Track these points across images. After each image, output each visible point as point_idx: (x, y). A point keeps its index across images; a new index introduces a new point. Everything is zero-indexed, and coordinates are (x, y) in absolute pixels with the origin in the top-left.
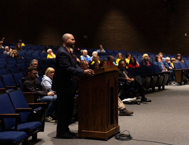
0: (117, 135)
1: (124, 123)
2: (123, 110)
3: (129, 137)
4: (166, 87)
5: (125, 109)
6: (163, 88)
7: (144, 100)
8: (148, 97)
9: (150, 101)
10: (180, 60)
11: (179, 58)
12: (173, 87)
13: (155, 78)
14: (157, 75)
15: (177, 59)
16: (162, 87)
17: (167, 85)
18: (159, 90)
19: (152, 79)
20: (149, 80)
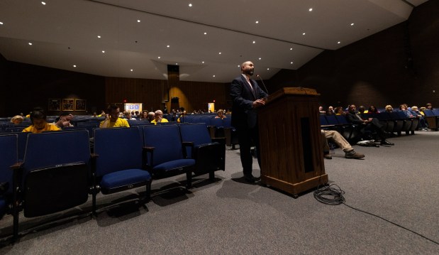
2: (350, 151)
4: (416, 132)
5: (352, 150)
6: (413, 133)
9: (393, 144)
10: (432, 109)
11: (430, 107)
12: (424, 132)
13: (400, 123)
14: (402, 120)
16: (410, 132)
18: (407, 134)
19: (396, 124)
20: (392, 124)
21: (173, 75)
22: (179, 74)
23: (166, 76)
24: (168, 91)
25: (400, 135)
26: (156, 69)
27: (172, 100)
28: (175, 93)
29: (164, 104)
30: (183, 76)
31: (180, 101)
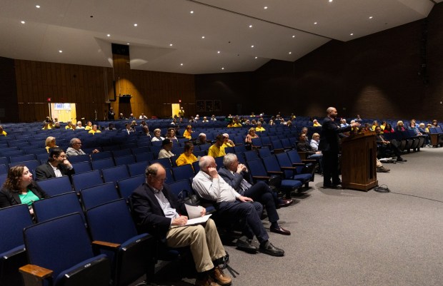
0: (376, 187)
1: (381, 178)
2: (380, 167)
3: (387, 190)
4: (421, 149)
5: (382, 166)
6: (419, 150)
7: (400, 160)
8: (403, 157)
9: (406, 161)
10: (436, 125)
11: (435, 123)
12: (427, 149)
13: (410, 142)
14: (412, 139)
15: (433, 124)
16: (417, 149)
17: (422, 147)
18: (415, 151)
19: (407, 142)
20: (404, 142)
21: (121, 60)
22: (129, 59)
23: (111, 60)
24: (113, 85)
25: (409, 152)
26: (100, 51)
27: (120, 98)
28: (125, 88)
29: (109, 105)
30: (135, 62)
31: (132, 100)
